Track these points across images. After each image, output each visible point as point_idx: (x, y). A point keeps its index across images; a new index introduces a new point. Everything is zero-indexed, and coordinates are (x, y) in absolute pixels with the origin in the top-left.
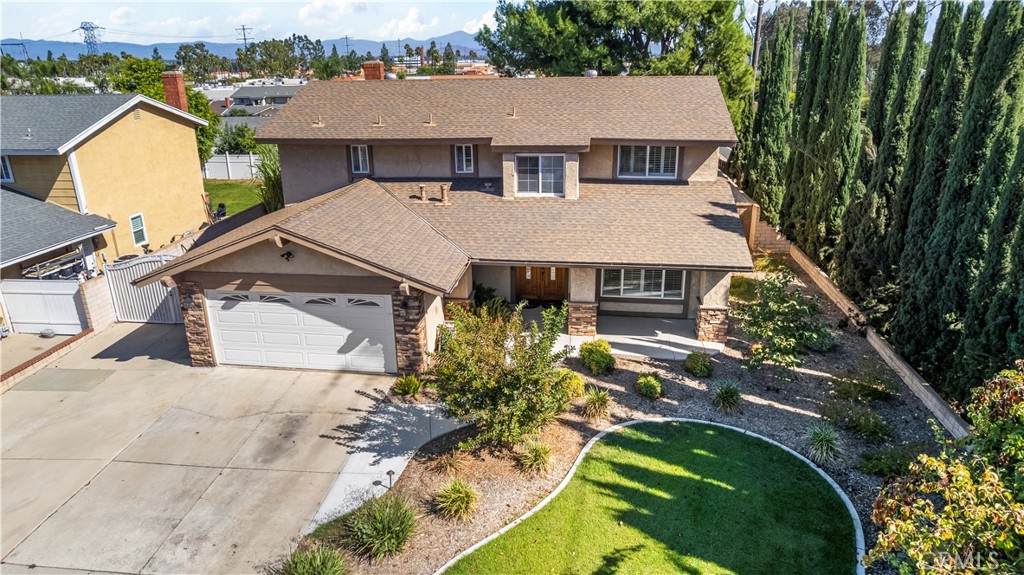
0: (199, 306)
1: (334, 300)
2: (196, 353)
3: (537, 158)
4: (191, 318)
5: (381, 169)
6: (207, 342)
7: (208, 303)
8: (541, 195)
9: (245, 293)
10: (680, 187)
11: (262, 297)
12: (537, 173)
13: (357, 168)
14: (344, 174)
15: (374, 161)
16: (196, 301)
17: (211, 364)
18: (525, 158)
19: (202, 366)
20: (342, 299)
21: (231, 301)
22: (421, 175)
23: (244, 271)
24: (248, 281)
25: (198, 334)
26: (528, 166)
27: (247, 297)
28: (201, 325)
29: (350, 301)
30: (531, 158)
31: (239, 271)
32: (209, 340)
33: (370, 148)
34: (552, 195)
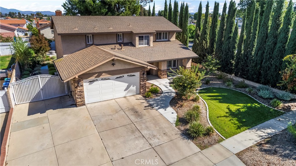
0: (82, 86)
1: (123, 76)
2: (79, 102)
3: (143, 36)
4: (79, 90)
5: (96, 42)
6: (83, 98)
7: (84, 84)
8: (144, 46)
9: (96, 79)
10: (169, 42)
11: (102, 79)
12: (143, 40)
13: (88, 42)
14: (84, 45)
15: (94, 40)
16: (81, 84)
17: (84, 105)
18: (140, 36)
19: (81, 106)
20: (126, 75)
21: (91, 82)
22: (108, 43)
23: (98, 71)
24: (100, 74)
25: (80, 95)
26: (141, 38)
27: (97, 80)
28: (82, 92)
29: (128, 76)
30: (142, 36)
31: (97, 72)
32: (84, 97)
33: (93, 35)
34: (147, 45)
